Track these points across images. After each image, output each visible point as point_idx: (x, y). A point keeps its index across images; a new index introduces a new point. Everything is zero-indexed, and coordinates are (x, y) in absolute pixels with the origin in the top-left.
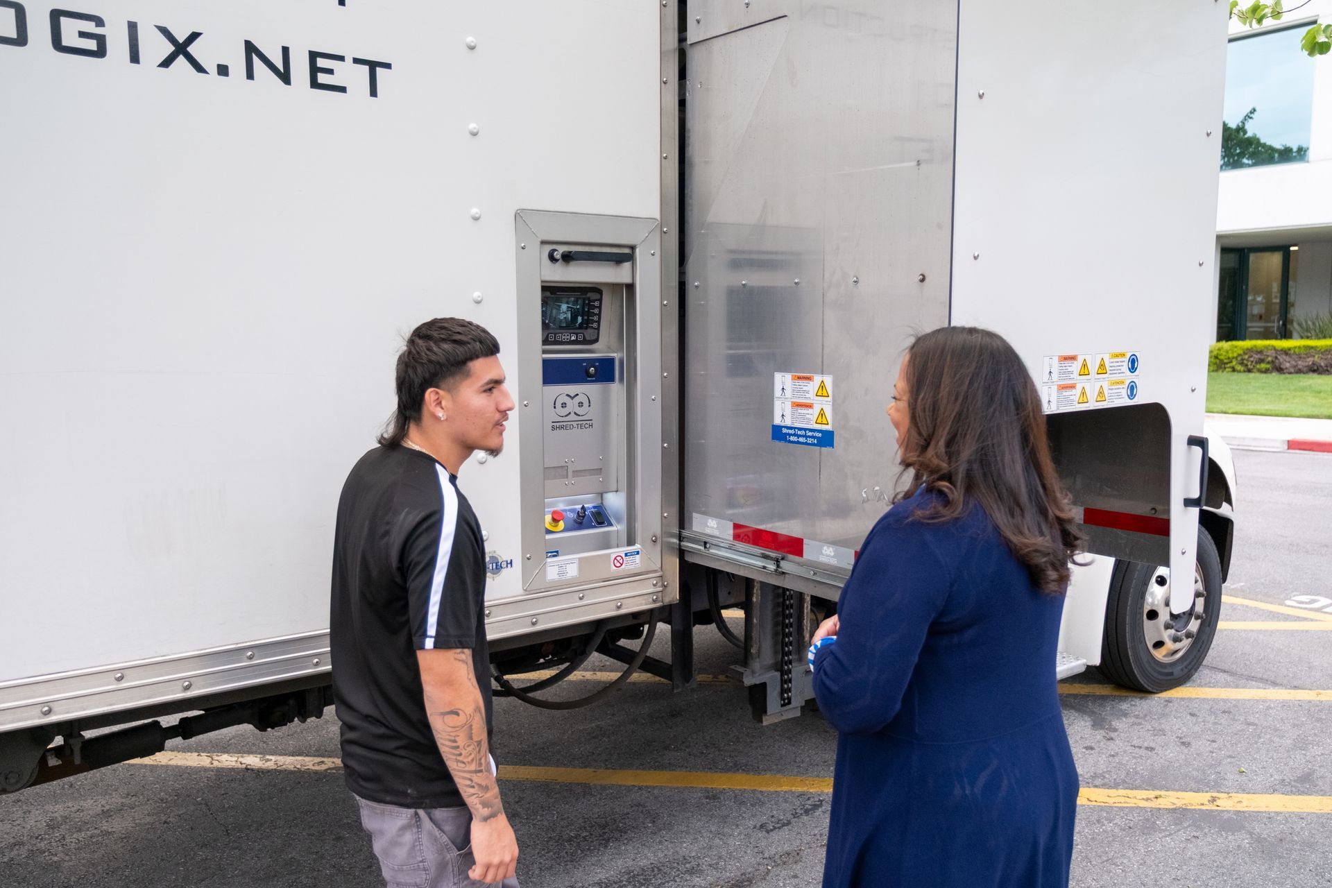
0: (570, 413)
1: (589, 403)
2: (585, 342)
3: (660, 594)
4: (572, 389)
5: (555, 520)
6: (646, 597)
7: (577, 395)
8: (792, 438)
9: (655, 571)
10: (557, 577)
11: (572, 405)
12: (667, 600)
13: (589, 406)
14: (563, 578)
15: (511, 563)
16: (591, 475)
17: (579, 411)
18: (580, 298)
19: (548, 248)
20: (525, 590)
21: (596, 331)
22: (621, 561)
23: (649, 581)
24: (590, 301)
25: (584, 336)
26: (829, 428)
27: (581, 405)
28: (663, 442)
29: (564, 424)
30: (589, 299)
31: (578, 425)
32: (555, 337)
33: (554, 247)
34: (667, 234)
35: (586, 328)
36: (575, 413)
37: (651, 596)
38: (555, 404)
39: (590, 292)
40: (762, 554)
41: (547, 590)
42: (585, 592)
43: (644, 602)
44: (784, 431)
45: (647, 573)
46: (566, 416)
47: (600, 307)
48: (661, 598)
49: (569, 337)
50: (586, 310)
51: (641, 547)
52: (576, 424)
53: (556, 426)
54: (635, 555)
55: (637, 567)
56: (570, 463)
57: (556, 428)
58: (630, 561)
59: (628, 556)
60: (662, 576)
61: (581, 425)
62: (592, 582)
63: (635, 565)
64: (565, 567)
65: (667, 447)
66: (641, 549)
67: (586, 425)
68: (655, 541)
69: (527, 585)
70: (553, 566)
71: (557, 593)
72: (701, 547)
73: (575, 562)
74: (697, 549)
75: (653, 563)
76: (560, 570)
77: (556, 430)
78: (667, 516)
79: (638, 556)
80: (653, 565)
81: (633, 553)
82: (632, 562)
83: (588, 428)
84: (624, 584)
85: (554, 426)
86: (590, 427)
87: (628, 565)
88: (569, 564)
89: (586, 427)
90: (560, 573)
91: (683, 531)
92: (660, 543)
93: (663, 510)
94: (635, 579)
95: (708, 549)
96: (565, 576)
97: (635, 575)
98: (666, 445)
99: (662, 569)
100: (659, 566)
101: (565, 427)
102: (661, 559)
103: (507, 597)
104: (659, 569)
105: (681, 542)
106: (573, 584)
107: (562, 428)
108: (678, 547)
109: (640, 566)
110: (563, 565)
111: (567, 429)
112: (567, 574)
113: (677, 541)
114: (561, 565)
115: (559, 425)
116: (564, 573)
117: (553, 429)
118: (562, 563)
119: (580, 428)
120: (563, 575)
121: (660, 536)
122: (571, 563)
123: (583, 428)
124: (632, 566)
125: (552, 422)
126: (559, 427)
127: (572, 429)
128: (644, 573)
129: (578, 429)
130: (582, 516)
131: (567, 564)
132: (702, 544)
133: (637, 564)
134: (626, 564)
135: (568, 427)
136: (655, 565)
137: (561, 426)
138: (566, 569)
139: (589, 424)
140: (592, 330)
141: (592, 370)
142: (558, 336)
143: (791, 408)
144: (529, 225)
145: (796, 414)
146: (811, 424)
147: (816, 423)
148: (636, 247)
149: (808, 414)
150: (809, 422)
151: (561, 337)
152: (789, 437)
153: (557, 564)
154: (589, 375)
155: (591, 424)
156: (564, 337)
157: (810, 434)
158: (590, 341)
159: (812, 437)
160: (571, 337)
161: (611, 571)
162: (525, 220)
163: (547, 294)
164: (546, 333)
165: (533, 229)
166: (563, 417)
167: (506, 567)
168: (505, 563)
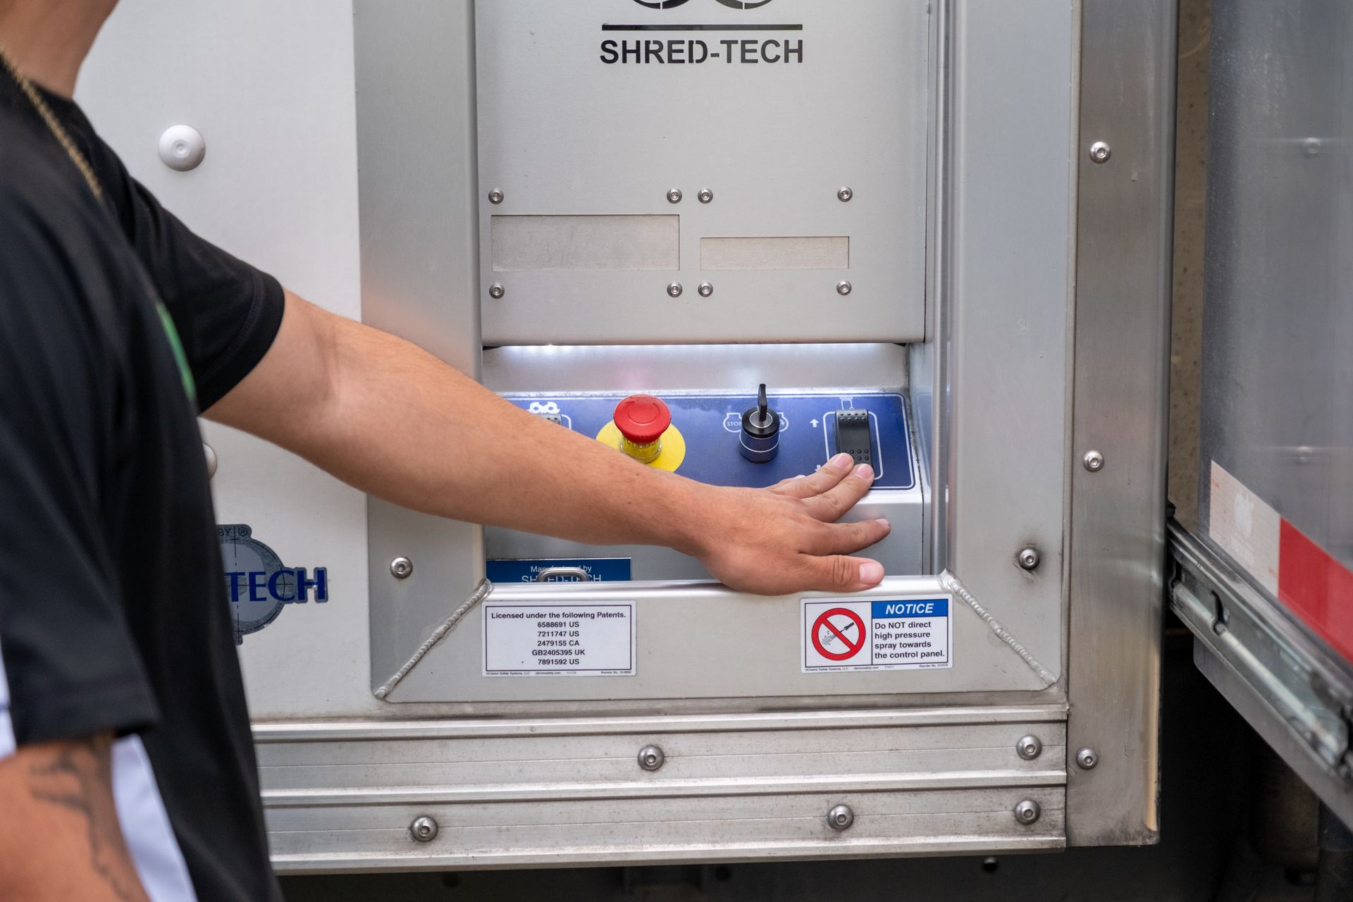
3: (1057, 797)
6: (978, 799)
9: (1033, 696)
10: (533, 662)
12: (1089, 831)
14: (564, 671)
15: (320, 581)
16: (793, 261)
20: (384, 698)
22: (853, 635)
23: (999, 734)
28: (1085, 134)
29: (664, 37)
31: (729, 43)
37: (1008, 798)
41: (491, 709)
42: (666, 742)
43: (969, 818)
45: (990, 698)
46: (668, 4)
48: (1059, 817)
51: (956, 587)
52: (722, 42)
53: (624, 43)
54: (924, 615)
55: (937, 666)
56: (690, 199)
57: (625, 51)
58: (903, 640)
59: (890, 616)
60: (1066, 722)
61: (748, 47)
62: (704, 703)
63: (926, 659)
64: (574, 629)
65: (1102, 155)
66: (956, 593)
67: (770, 47)
68: (1034, 567)
69: (397, 676)
70: (513, 616)
71: (532, 728)
72: (1208, 617)
73: (622, 615)
74: (1201, 622)
75: (1023, 659)
76: (546, 638)
77: (625, 61)
78: (1095, 465)
79: (938, 623)
80: (1025, 667)
81: (916, 608)
82: (910, 645)
83: (778, 58)
84: (865, 730)
85: (614, 44)
86: (793, 57)
87: (885, 656)
88: (589, 619)
89: (770, 56)
90: (543, 648)
91: (1179, 536)
92: (1059, 575)
93: (1080, 439)
94: (925, 717)
95: (1220, 627)
96: (568, 666)
97: (928, 700)
98: (1098, 145)
99: (1067, 693)
100: (1054, 680)
101: (671, 51)
102: (1064, 645)
103: (301, 715)
104: (1054, 690)
105: (1173, 587)
106: (609, 703)
107: (652, 56)
108: (1156, 601)
109: (950, 665)
110: (561, 619)
111: (671, 61)
112: (580, 657)
113: (1155, 576)
114: (547, 619)
115: (638, 43)
116: (567, 652)
117: (610, 57)
118: (556, 611)
119: (744, 60)
120: (561, 662)
121: (1059, 549)
122: (599, 614)
123: (756, 61)
124: (910, 660)
125: (605, 28)
126: (637, 51)
127: (698, 61)
128: (974, 698)
129: (729, 60)
130: (762, 430)
131: (581, 616)
132: (1212, 599)
133: (928, 654)
134: (876, 651)
135: (682, 51)
136: (1034, 669)
137: (647, 43)
138: (574, 639)
139: (787, 42)
153: (535, 610)
155: (794, 45)
161: (804, 669)
166: (656, 6)
167: (297, 597)
168: (296, 575)
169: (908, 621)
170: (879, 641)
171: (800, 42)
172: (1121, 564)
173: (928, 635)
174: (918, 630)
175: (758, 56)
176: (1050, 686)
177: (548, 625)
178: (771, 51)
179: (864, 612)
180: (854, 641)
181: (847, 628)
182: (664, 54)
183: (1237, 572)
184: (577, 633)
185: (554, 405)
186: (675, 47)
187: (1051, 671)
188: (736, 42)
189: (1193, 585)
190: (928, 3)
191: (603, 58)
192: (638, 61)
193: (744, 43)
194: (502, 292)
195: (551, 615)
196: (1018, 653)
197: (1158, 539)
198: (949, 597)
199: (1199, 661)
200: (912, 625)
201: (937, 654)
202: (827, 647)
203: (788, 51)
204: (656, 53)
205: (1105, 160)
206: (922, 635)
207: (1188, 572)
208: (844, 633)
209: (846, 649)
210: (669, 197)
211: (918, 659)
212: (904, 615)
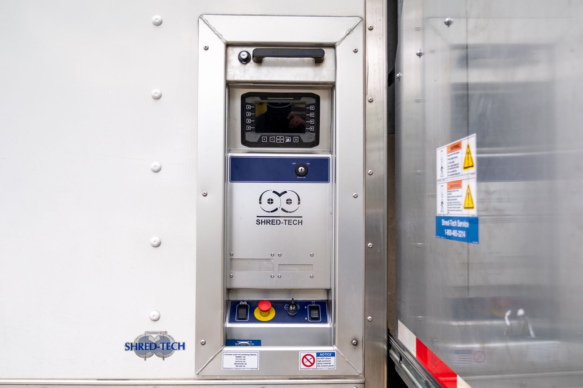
0: (277, 209)
1: (299, 199)
2: (301, 144)
4: (280, 186)
7: (285, 192)
8: (449, 232)
9: (356, 377)
10: (234, 366)
11: (279, 202)
13: (299, 203)
14: (242, 369)
15: (184, 345)
16: (300, 270)
17: (287, 207)
19: (237, 50)
20: (198, 374)
21: (314, 134)
22: (312, 361)
24: (306, 106)
25: (300, 139)
27: (289, 201)
28: (367, 241)
29: (271, 219)
30: (304, 103)
31: (285, 220)
32: (268, 139)
33: (244, 49)
34: (372, 32)
36: (283, 210)
38: (260, 199)
39: (304, 96)
41: (224, 378)
44: (445, 223)
46: (272, 212)
47: (318, 111)
49: (283, 139)
51: (337, 349)
52: (284, 220)
53: (262, 220)
54: (329, 356)
55: (332, 369)
56: (276, 256)
57: (262, 222)
58: (324, 362)
59: (321, 356)
60: (364, 383)
61: (290, 221)
62: (276, 377)
63: (330, 367)
64: (244, 358)
65: (371, 246)
66: (337, 351)
69: (201, 369)
70: (230, 355)
71: (233, 383)
72: (398, 359)
73: (256, 355)
74: (396, 360)
76: (238, 360)
77: (262, 224)
78: (370, 320)
79: (333, 358)
80: (354, 369)
81: (327, 354)
82: (326, 364)
83: (296, 224)
84: (315, 385)
85: (259, 220)
86: (300, 224)
87: (320, 366)
88: (248, 356)
90: (236, 363)
91: (390, 337)
92: (362, 347)
93: (367, 313)
94: (329, 381)
95: (401, 362)
96: (243, 367)
97: (330, 377)
98: (370, 244)
99: (364, 376)
100: (361, 373)
101: (272, 222)
102: (363, 364)
103: (177, 378)
104: (361, 375)
105: (389, 349)
106: (252, 377)
107: (268, 223)
108: (386, 353)
109: (336, 368)
110: (241, 356)
111: (272, 224)
112: (245, 365)
113: (385, 347)
114: (238, 356)
115: (265, 220)
116: (242, 364)
117: (258, 223)
118: (240, 353)
119: (289, 224)
120: (241, 366)
121: (362, 340)
122: (250, 355)
123: (292, 224)
124: (326, 367)
125: (257, 217)
126: (265, 222)
127: (278, 224)
128: (341, 377)
129: (285, 224)
130: (293, 309)
131: (246, 355)
132: (399, 354)
133: (330, 366)
134: (317, 365)
135: (275, 222)
136: (356, 370)
137: (267, 220)
138: (244, 360)
139: (299, 220)
140: (310, 133)
141: (301, 169)
142: (271, 138)
143: (448, 192)
144: (212, 28)
145: (450, 199)
146: (461, 210)
147: (465, 208)
148: (336, 44)
149: (458, 196)
150: (459, 208)
151: (275, 139)
152: (446, 231)
153: (235, 353)
154: (299, 174)
155: (300, 221)
156: (278, 140)
157: (460, 224)
158: (308, 143)
159: (462, 229)
160: (285, 140)
161: (300, 369)
162: (208, 23)
163: (258, 99)
164: (259, 135)
165: (217, 32)
166: (269, 212)
167: (178, 349)
168: (178, 343)
169: (325, 357)
170: (318, 362)
171: (302, 220)
172: (377, 343)
173: (330, 361)
175: (292, 223)
176: (360, 374)
178: (295, 222)
179: (315, 355)
180: (312, 362)
181: (310, 359)
182: (271, 223)
183: (405, 349)
184: (245, 359)
186: (273, 221)
187: (360, 371)
188: (287, 220)
189: (394, 350)
191: (257, 223)
192: (265, 224)
193: (289, 220)
194: (232, 276)
196: (352, 366)
197: (386, 337)
198: (335, 352)
199: (396, 369)
200: (326, 359)
201: (332, 366)
202: (306, 364)
204: (269, 222)
206: (329, 361)
207: (393, 347)
208: (310, 360)
209: (310, 364)
210: (271, 255)
211: (328, 367)
212: (324, 356)
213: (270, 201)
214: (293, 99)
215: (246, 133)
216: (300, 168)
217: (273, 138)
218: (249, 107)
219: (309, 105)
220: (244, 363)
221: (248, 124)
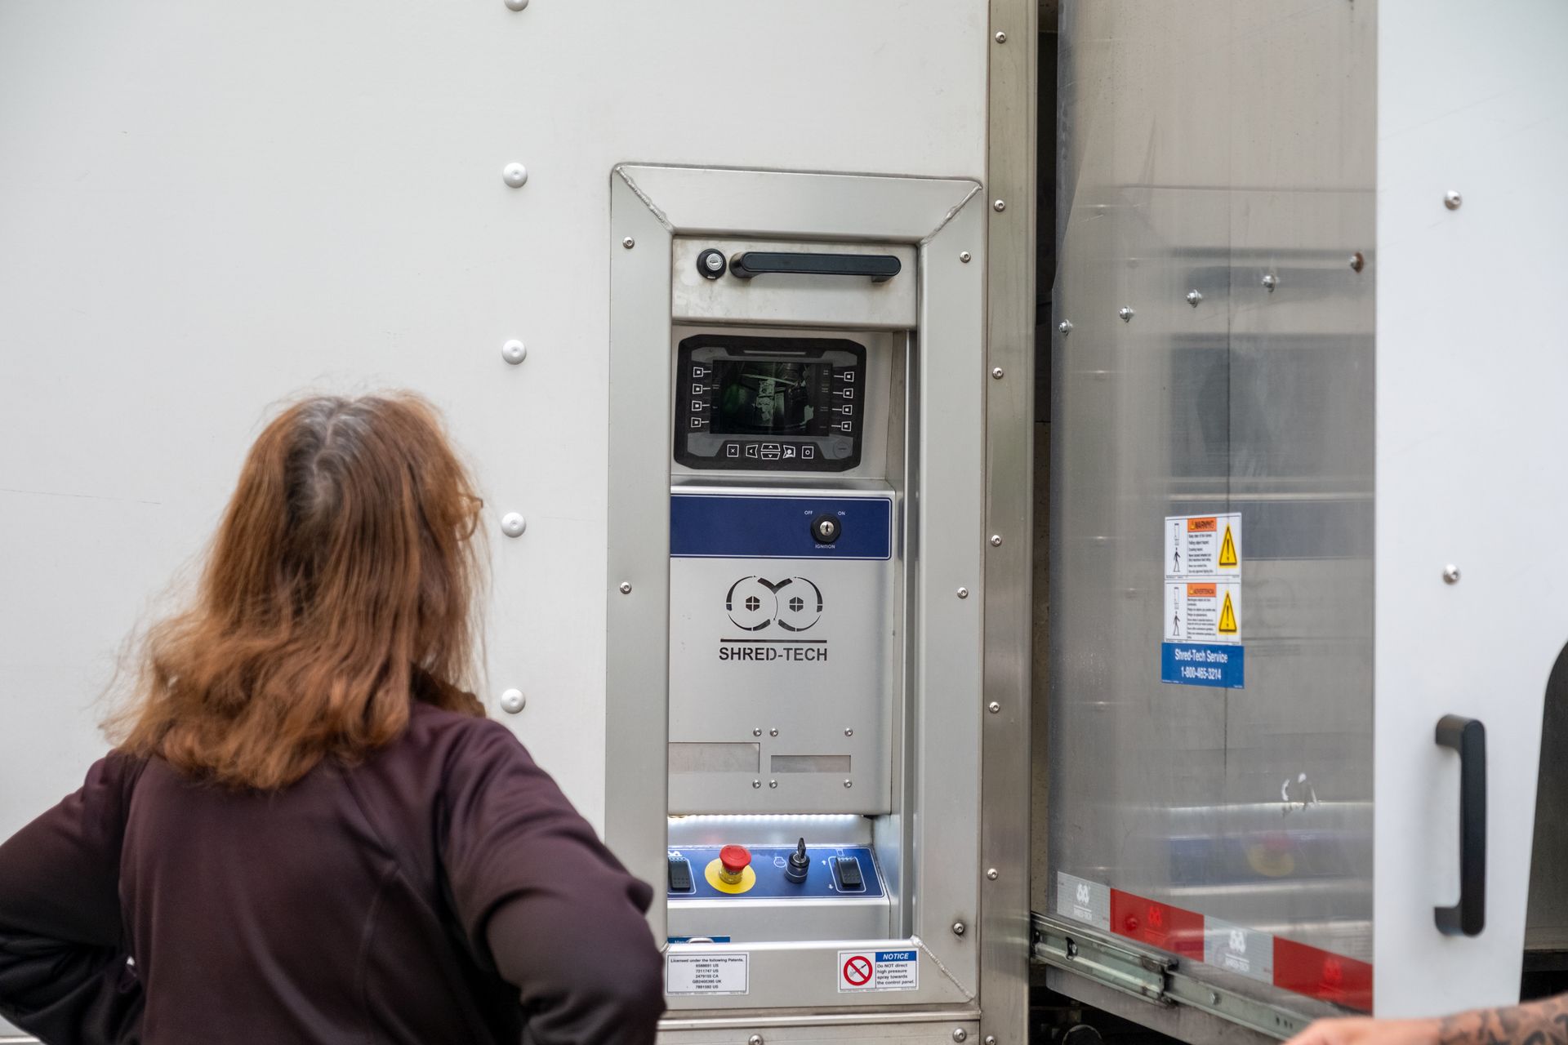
0: (767, 623)
1: (820, 600)
2: (819, 463)
4: (775, 567)
5: (732, 870)
7: (789, 581)
8: (1189, 672)
9: (960, 1006)
10: (693, 987)
11: (773, 606)
13: (820, 609)
14: (710, 992)
16: (820, 771)
17: (792, 618)
18: (808, 365)
19: (696, 247)
21: (851, 440)
22: (866, 971)
23: (943, 1028)
24: (833, 371)
25: (818, 452)
26: (1234, 639)
27: (796, 604)
28: (986, 698)
29: (754, 646)
30: (829, 366)
31: (788, 650)
32: (742, 451)
33: (712, 244)
34: (1003, 215)
35: (825, 433)
36: (782, 624)
38: (729, 599)
39: (830, 349)
40: (1143, 957)
42: (766, 1034)
44: (1180, 655)
45: (938, 1006)
46: (755, 629)
47: (859, 385)
49: (778, 452)
50: (825, 390)
51: (921, 944)
52: (784, 649)
53: (732, 649)
54: (904, 960)
55: (910, 989)
56: (766, 735)
57: (733, 653)
58: (893, 974)
59: (885, 960)
60: (979, 1020)
61: (798, 652)
62: (785, 1011)
63: (904, 985)
64: (716, 968)
65: (996, 710)
66: (921, 948)
67: (810, 652)
68: (961, 934)
70: (683, 961)
71: (692, 1025)
72: (1063, 954)
73: (741, 960)
74: (1057, 958)
75: (956, 984)
76: (701, 973)
77: (732, 658)
78: (992, 877)
79: (911, 964)
80: (957, 989)
81: (899, 956)
82: (896, 977)
83: (814, 658)
84: (872, 1026)
85: (727, 650)
86: (822, 657)
87: (883, 983)
88: (724, 962)
89: (810, 657)
90: (698, 979)
91: (1039, 916)
92: (975, 939)
93: (986, 861)
94: (904, 1018)
96: (712, 989)
97: (905, 1009)
98: (993, 704)
99: (980, 1004)
100: (973, 996)
101: (757, 653)
102: (978, 977)
104: (972, 1003)
106: (733, 1011)
107: (747, 656)
108: (1026, 955)
109: (917, 988)
110: (708, 963)
111: (757, 659)
112: (719, 984)
113: (1026, 942)
114: (701, 963)
115: (740, 649)
116: (712, 982)
117: (725, 656)
118: (706, 958)
119: (796, 659)
120: (708, 987)
121: (975, 923)
122: (729, 960)
123: (802, 659)
124: (896, 985)
125: (722, 641)
126: (739, 654)
127: (771, 659)
128: (930, 1007)
129: (788, 659)
130: (800, 864)
131: (719, 961)
132: (1064, 942)
133: (906, 982)
134: (878, 980)
135: (762, 654)
136: (962, 991)
138: (716, 974)
139: (818, 649)
140: (841, 437)
141: (827, 527)
142: (749, 449)
143: (1189, 600)
144: (643, 197)
145: (1193, 612)
146: (1214, 634)
147: (1221, 630)
148: (923, 241)
149: (1209, 610)
150: (1210, 629)
151: (759, 451)
152: (1185, 670)
153: (695, 958)
154: (820, 539)
155: (822, 651)
156: (766, 451)
157: (1212, 657)
158: (837, 460)
159: (1215, 665)
160: (782, 452)
161: (839, 991)
162: (633, 186)
163: (721, 354)
164: (719, 440)
165: (654, 205)
166: (750, 629)
169: (895, 963)
170: (880, 975)
171: (826, 650)
173: (906, 971)
174: (900, 968)
175: (803, 657)
176: (970, 1000)
177: (702, 966)
178: (810, 654)
179: (872, 958)
180: (866, 975)
181: (863, 967)
182: (753, 655)
184: (717, 971)
185: (678, 853)
186: (759, 651)
187: (972, 992)
188: (792, 649)
190: (892, 629)
191: (720, 657)
192: (739, 659)
193: (796, 649)
195: (704, 960)
196: (953, 981)
197: (1026, 919)
198: (917, 950)
199: (1050, 983)
200: (897, 966)
201: (910, 982)
202: (853, 979)
203: (819, 654)
204: (748, 654)
205: (997, 712)
206: (902, 972)
207: (1046, 934)
208: (862, 970)
209: (862, 979)
210: (755, 733)
212: (893, 960)
213: (753, 604)
214: (803, 353)
215: (690, 435)
216: (825, 524)
217: (754, 448)
218: (700, 372)
219: (841, 371)
220: (715, 979)
221: (696, 414)
